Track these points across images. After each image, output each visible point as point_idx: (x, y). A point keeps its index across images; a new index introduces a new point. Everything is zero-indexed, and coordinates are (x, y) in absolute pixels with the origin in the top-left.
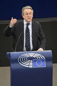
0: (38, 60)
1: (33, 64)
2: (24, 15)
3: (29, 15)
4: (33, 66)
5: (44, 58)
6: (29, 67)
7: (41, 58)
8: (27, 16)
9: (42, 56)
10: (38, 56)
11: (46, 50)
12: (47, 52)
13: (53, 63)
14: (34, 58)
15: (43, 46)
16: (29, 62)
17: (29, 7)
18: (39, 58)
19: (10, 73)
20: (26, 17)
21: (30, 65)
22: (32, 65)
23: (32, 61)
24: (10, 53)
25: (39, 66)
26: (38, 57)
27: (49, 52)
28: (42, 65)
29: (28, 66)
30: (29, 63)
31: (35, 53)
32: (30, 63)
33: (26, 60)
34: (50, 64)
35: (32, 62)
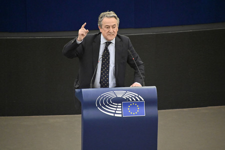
0: (132, 103)
1: (122, 111)
2: (101, 28)
3: (111, 30)
4: (122, 114)
5: (143, 100)
6: (116, 115)
7: (137, 100)
8: (107, 30)
9: (139, 96)
10: (132, 96)
11: (146, 85)
12: (148, 89)
13: (158, 109)
14: (124, 100)
15: (141, 78)
16: (116, 106)
17: (112, 14)
18: (133, 100)
19: (80, 126)
20: (105, 31)
21: (117, 112)
22: (120, 112)
23: (121, 104)
24: (81, 90)
25: (132, 115)
26: (131, 98)
27: (151, 89)
28: (140, 112)
29: (113, 115)
30: (115, 109)
31: (127, 90)
32: (118, 109)
33: (110, 103)
34: (154, 110)
35: (120, 107)
